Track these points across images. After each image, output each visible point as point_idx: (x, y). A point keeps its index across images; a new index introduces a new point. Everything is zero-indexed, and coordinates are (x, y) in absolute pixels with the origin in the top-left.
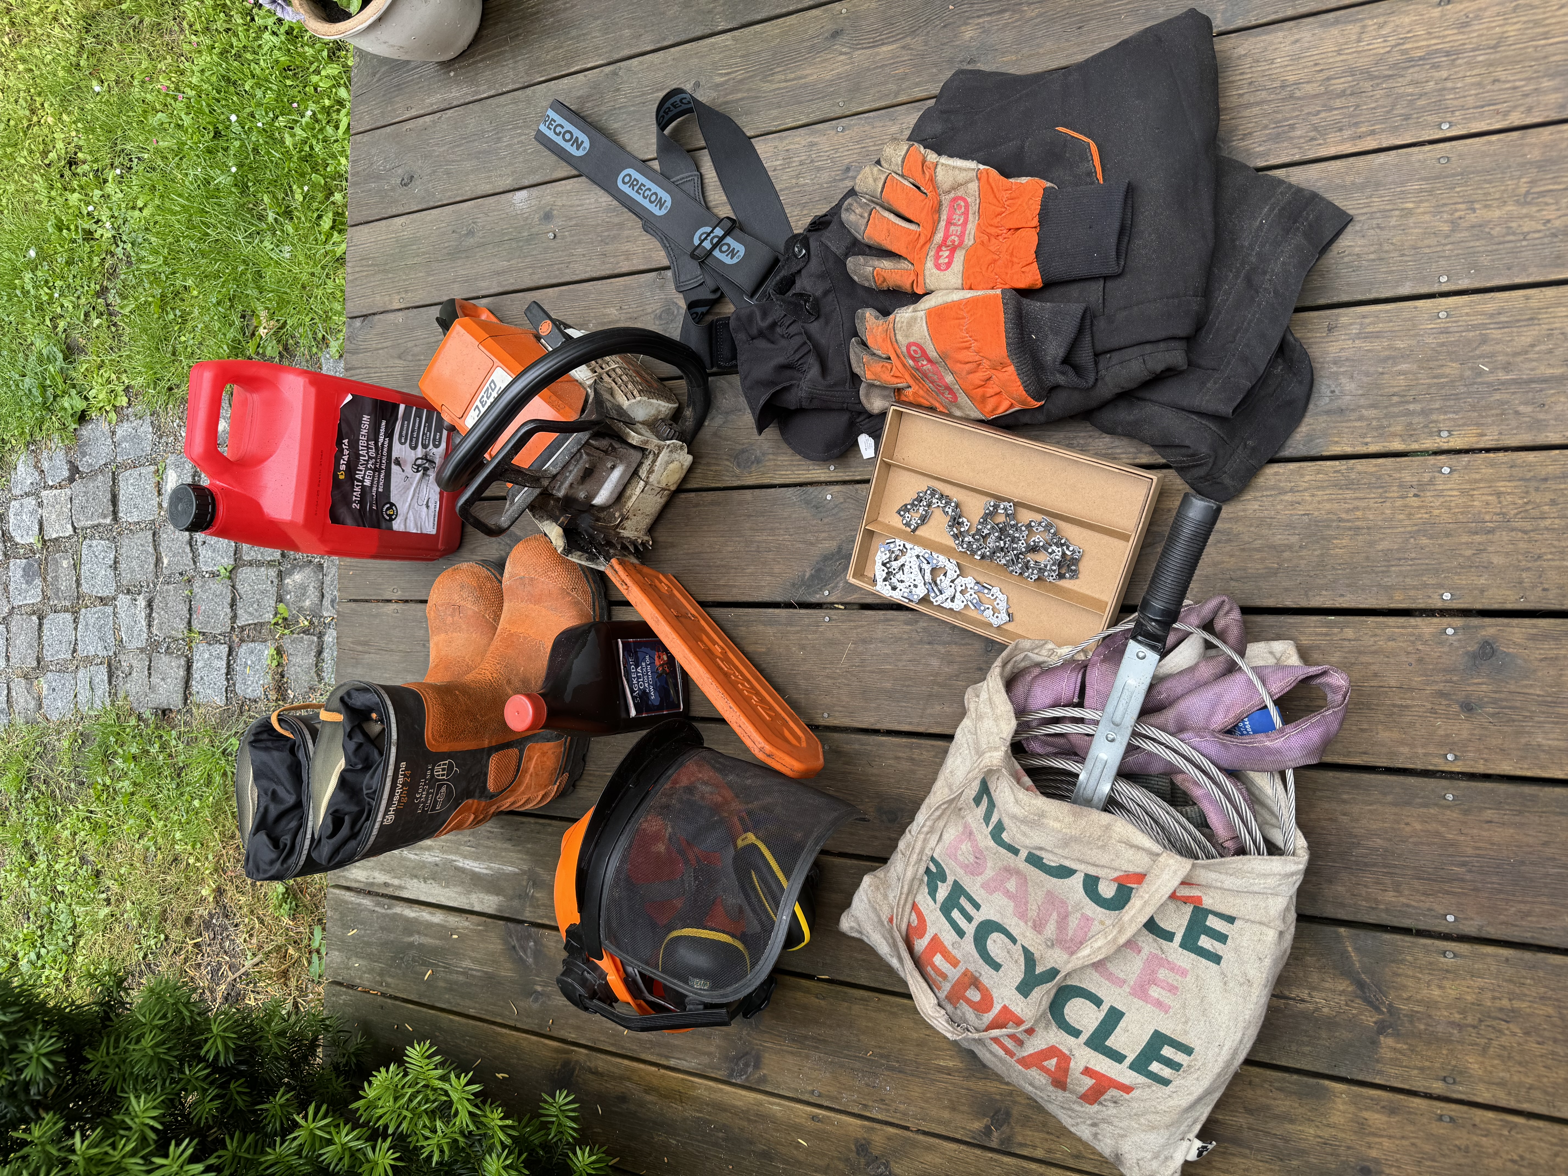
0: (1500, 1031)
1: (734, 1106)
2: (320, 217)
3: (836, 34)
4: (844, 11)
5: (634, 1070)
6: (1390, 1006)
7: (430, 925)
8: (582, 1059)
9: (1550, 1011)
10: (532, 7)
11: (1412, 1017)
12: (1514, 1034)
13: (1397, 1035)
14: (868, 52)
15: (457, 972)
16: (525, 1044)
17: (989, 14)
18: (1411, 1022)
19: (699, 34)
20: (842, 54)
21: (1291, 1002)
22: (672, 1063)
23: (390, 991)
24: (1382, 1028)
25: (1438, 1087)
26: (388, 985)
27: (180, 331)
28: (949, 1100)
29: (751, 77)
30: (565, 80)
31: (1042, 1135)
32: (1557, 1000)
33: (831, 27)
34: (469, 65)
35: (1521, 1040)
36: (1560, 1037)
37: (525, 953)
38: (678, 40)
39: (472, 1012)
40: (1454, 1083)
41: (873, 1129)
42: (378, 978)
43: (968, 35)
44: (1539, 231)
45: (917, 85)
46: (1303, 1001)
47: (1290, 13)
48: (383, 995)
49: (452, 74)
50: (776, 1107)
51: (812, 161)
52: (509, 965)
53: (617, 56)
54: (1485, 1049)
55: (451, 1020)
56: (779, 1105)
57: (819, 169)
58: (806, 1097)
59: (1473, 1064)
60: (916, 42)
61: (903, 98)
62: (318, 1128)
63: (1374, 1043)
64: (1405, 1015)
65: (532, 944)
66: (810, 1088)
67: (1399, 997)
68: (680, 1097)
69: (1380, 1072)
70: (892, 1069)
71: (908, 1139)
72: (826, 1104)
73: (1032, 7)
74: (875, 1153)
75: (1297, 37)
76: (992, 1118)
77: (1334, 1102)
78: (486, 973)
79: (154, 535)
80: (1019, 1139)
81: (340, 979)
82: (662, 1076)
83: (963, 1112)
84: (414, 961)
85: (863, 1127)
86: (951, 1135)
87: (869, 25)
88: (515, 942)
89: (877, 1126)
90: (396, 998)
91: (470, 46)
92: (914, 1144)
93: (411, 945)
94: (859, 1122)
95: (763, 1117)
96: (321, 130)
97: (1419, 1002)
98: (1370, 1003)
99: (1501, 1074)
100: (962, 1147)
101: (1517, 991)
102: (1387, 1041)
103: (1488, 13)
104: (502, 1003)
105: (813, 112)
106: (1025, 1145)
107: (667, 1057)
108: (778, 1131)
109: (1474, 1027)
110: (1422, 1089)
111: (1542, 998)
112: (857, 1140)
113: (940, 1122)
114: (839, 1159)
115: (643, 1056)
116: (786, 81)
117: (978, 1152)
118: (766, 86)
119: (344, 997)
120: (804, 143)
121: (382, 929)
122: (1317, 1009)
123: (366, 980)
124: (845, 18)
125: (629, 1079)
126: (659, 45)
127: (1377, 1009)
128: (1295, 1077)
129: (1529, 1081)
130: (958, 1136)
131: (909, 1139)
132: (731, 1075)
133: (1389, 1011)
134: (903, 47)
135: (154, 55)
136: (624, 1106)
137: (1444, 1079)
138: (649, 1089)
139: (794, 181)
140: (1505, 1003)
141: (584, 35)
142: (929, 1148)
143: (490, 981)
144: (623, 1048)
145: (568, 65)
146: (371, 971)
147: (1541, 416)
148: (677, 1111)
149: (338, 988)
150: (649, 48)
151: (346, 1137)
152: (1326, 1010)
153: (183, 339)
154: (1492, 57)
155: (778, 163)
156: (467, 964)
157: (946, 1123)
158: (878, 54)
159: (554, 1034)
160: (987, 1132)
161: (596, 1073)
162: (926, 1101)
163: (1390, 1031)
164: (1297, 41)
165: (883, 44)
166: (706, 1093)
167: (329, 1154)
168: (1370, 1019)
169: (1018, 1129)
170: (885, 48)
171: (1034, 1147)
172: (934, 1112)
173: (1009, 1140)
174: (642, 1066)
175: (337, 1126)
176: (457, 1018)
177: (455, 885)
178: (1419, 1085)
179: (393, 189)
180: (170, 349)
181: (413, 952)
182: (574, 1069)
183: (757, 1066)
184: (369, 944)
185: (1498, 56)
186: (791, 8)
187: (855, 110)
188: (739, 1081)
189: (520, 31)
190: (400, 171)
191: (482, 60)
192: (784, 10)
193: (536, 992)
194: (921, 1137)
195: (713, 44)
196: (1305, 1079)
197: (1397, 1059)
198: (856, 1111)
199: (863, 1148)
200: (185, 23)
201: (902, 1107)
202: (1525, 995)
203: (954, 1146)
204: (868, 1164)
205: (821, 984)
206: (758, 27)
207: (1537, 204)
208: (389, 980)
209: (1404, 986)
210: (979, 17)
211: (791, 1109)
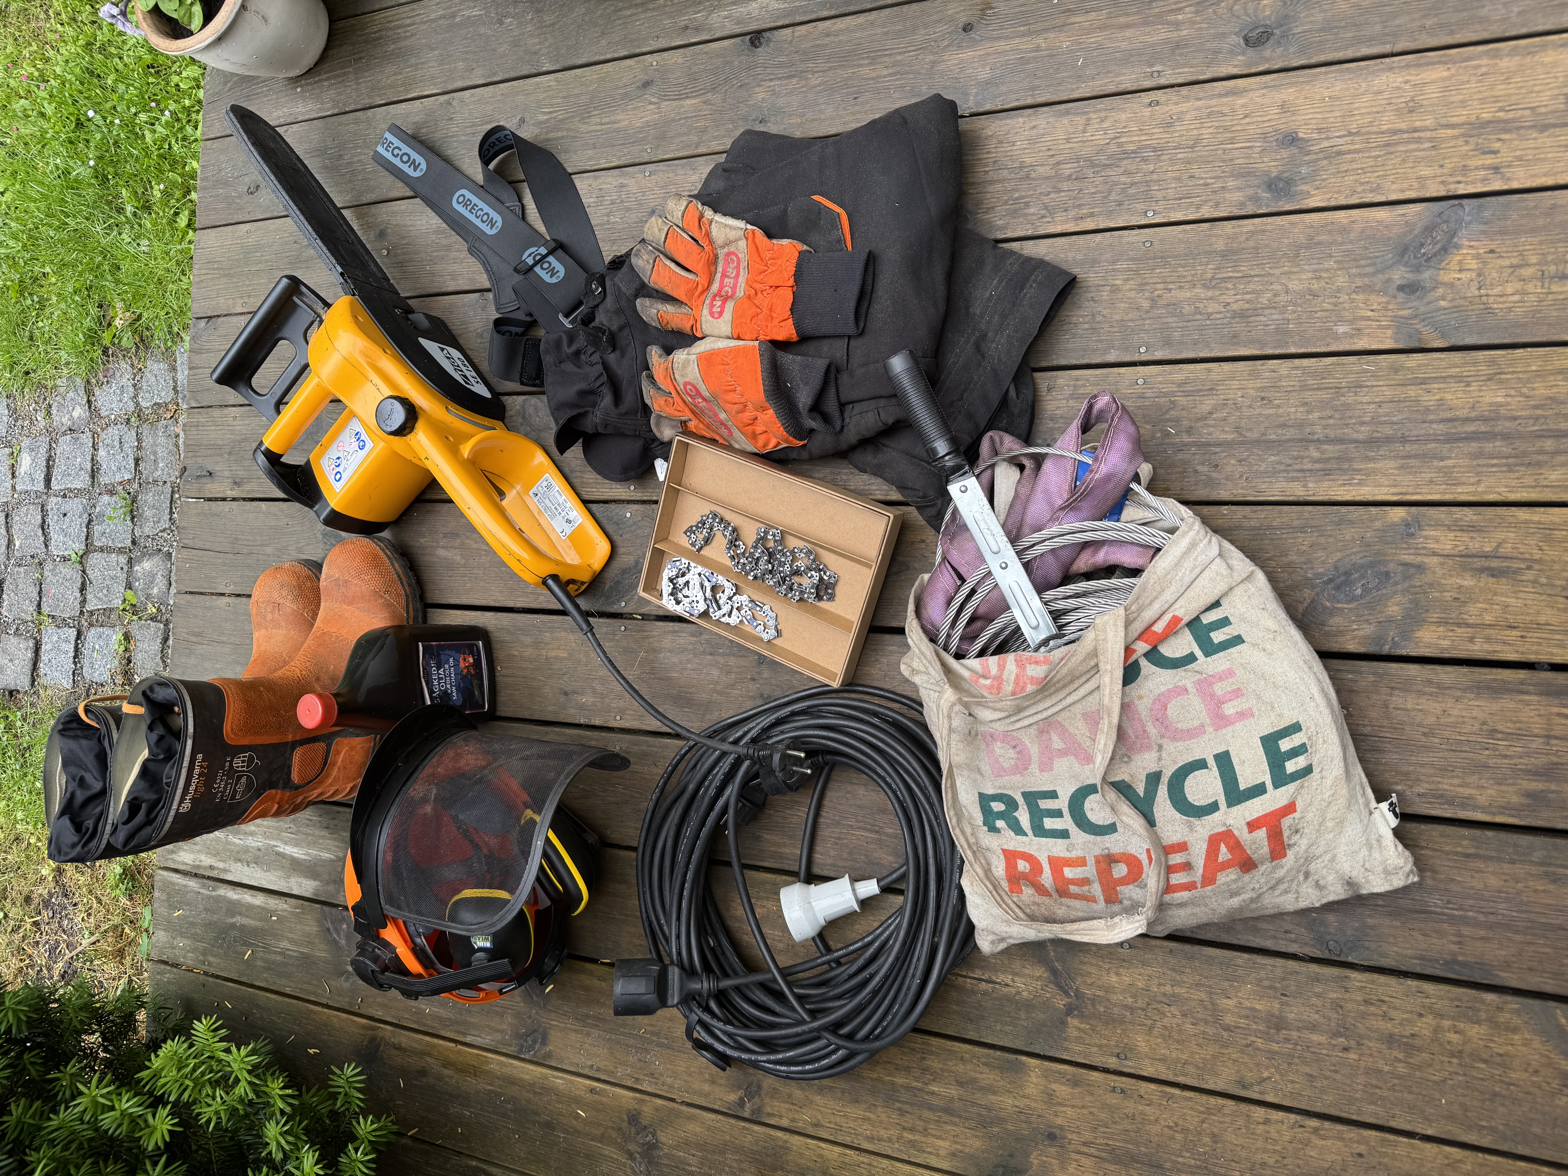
0: (1163, 1014)
1: (522, 1080)
2: (176, 214)
3: (647, 84)
4: (654, 63)
5: (434, 1046)
6: (1077, 990)
7: (251, 907)
8: (387, 1035)
9: (1203, 996)
10: (375, 33)
11: (1094, 1000)
12: (1174, 1016)
13: (1082, 1017)
14: (675, 103)
15: (275, 953)
16: (335, 1021)
17: (780, 79)
18: (1093, 1005)
19: (525, 72)
20: (651, 103)
21: (997, 986)
22: (469, 1039)
23: (212, 970)
24: (1069, 1010)
25: (1112, 1062)
26: (210, 964)
27: (38, 316)
28: (710, 1074)
29: (570, 118)
30: (403, 106)
31: (787, 1106)
32: (1209, 987)
33: (642, 77)
34: (315, 83)
35: (1179, 1022)
36: (1210, 1019)
37: (339, 935)
38: (507, 76)
39: (288, 990)
40: (1126, 1059)
41: (642, 1100)
42: (201, 957)
43: (760, 96)
44: (1220, 313)
45: (716, 138)
46: (1007, 985)
47: (1029, 101)
48: (206, 973)
49: (299, 90)
50: (559, 1080)
51: (622, 202)
52: (323, 946)
53: (450, 87)
54: (1151, 1028)
55: (268, 998)
56: (561, 1078)
57: (628, 209)
58: (586, 1072)
59: (1141, 1042)
60: (716, 98)
61: (702, 150)
63: (1064, 1023)
64: (1089, 999)
65: (345, 926)
66: (589, 1063)
67: (1084, 982)
68: (474, 1071)
69: (1067, 1049)
70: (661, 1045)
71: (672, 1110)
72: (603, 1077)
73: (816, 75)
74: (644, 1122)
76: (746, 1090)
77: (1029, 1076)
78: (302, 953)
79: (7, 516)
80: (768, 1109)
81: (165, 958)
82: (459, 1052)
83: (721, 1085)
84: (235, 941)
85: (635, 1099)
86: (710, 1106)
87: (676, 79)
88: (329, 925)
89: (647, 1098)
90: (218, 977)
91: (316, 65)
92: (678, 1114)
93: (233, 926)
94: (631, 1094)
95: (548, 1090)
96: (181, 129)
97: (1100, 987)
98: (1061, 988)
99: (1163, 1051)
100: (720, 1117)
101: (1178, 978)
102: (1073, 1022)
103: (1188, 117)
104: (315, 982)
105: (624, 155)
106: (772, 1115)
107: (464, 1034)
108: (560, 1102)
109: (1143, 1010)
110: (1099, 1064)
111: (1197, 985)
112: (629, 1111)
113: (701, 1094)
114: (613, 1128)
115: (443, 1033)
116: (601, 124)
117: (733, 1121)
118: (583, 128)
119: (169, 975)
120: (615, 183)
121: (207, 910)
122: (1018, 993)
123: (190, 960)
124: (656, 70)
125: (429, 1054)
126: (489, 80)
127: (1066, 993)
128: (998, 1053)
129: (1184, 1057)
130: (716, 1107)
131: (674, 1109)
132: (520, 1051)
133: (1076, 995)
134: (705, 102)
135: (21, 40)
136: (424, 1080)
137: (1118, 1056)
138: (447, 1064)
139: (605, 218)
140: (1168, 988)
141: (422, 63)
142: (691, 1118)
143: (306, 961)
144: (425, 1025)
145: (407, 91)
146: (194, 950)
147: (1215, 475)
148: (471, 1084)
149: (163, 966)
150: (480, 82)
151: (127, 1103)
152: (1025, 994)
153: (40, 324)
154: (1190, 155)
155: (592, 200)
156: (285, 944)
157: (706, 1095)
158: (682, 106)
159: (363, 1011)
160: (741, 1103)
161: (399, 1048)
162: (690, 1075)
163: (1076, 1012)
164: (1034, 127)
165: (687, 98)
166: (498, 1068)
167: (109, 1121)
168: (1060, 1002)
169: (767, 1100)
170: (688, 102)
171: (781, 1117)
172: (696, 1086)
173: (758, 1110)
174: (441, 1042)
175: (120, 1094)
176: (273, 996)
177: (275, 870)
178: (1097, 1061)
179: (240, 197)
180: (27, 334)
181: (235, 933)
182: (379, 1045)
183: (544, 1042)
184: (193, 924)
185: (1194, 155)
186: (609, 56)
187: (661, 157)
188: (527, 1057)
189: (363, 54)
190: (247, 179)
191: (327, 79)
192: (602, 58)
193: (347, 971)
194: (684, 1108)
195: (538, 84)
196: (1006, 1055)
197: (1081, 1037)
198: (629, 1084)
199: (634, 1118)
200: (51, 12)
201: (669, 1080)
202: (1184, 982)
203: (712, 1116)
204: (638, 1133)
205: (602, 967)
206: (578, 71)
207: (1220, 289)
208: (211, 959)
209: (1090, 973)
210: (771, 80)
211: (572, 1082)
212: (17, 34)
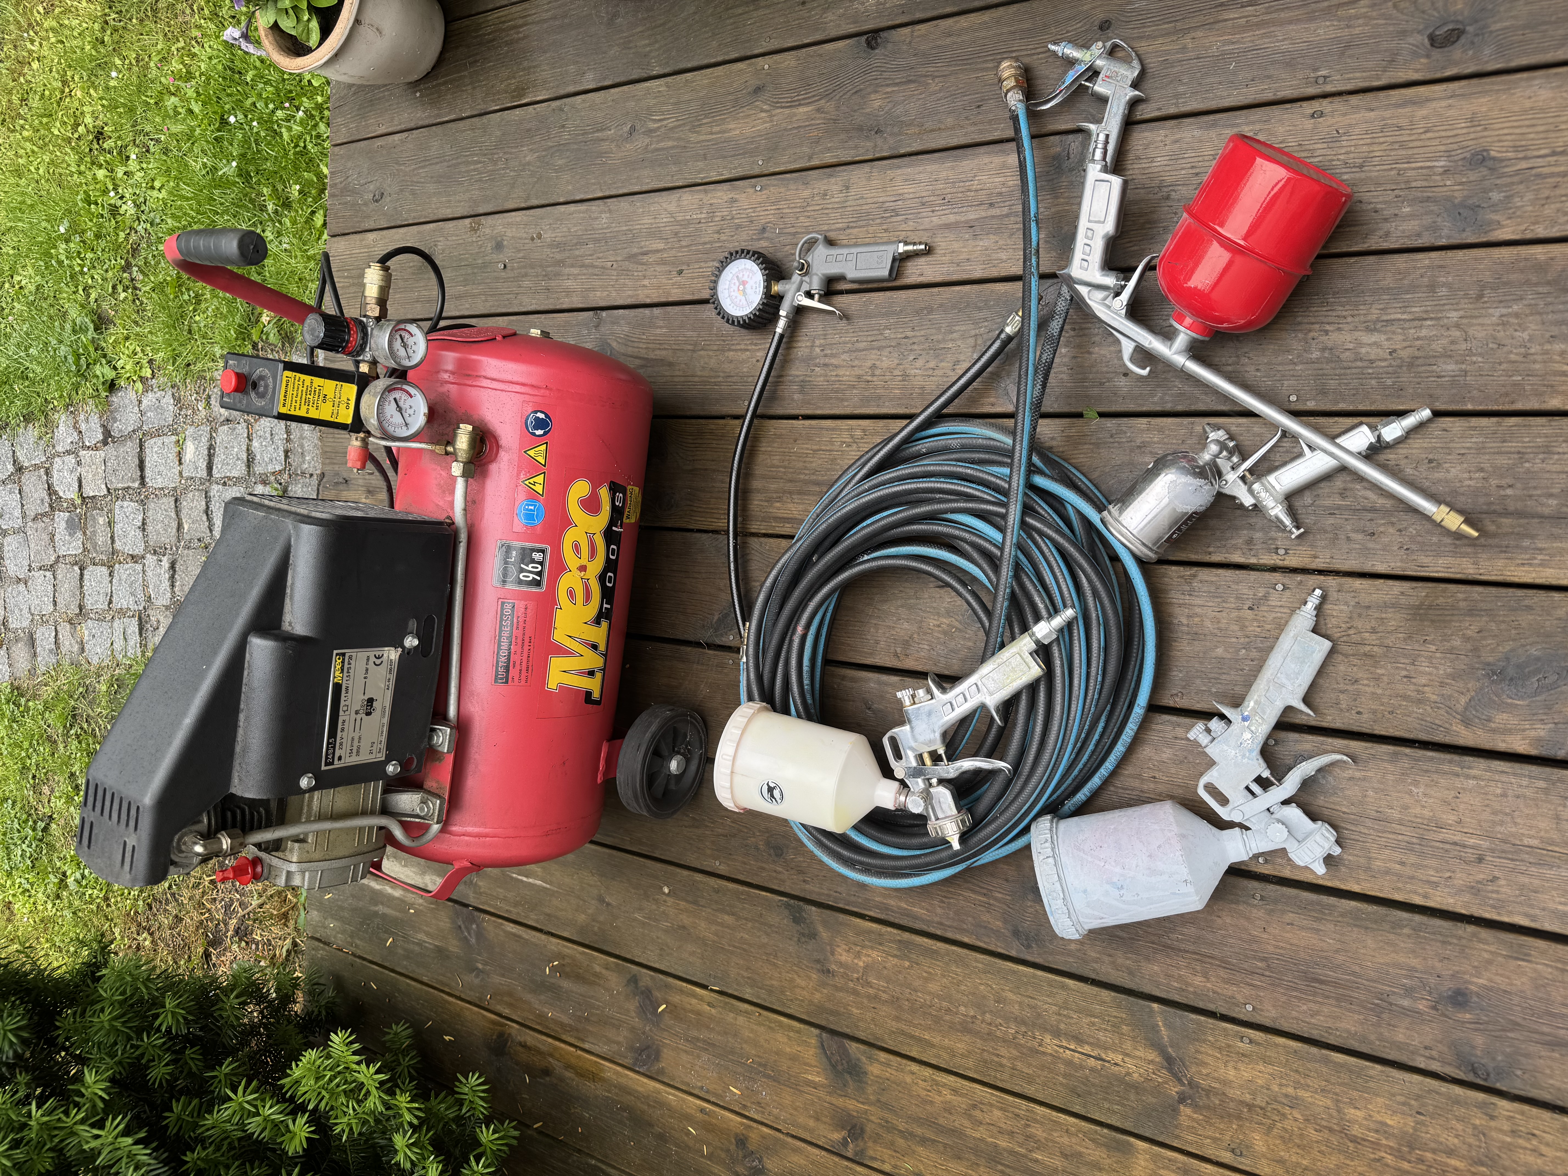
0: (1284, 1115)
1: (637, 1091)
2: (313, 213)
3: (758, 90)
4: (766, 67)
5: (556, 1049)
6: (1191, 1078)
7: (391, 898)
8: (514, 1032)
9: (1329, 1103)
10: (489, 34)
11: (1208, 1092)
12: (1296, 1120)
13: (1196, 1107)
14: (787, 111)
15: (414, 943)
16: (467, 1013)
17: (897, 84)
18: (1208, 1096)
19: (634, 76)
20: (762, 111)
21: (1107, 1064)
22: (587, 1046)
23: (359, 953)
24: (1182, 1099)
25: (1226, 1157)
26: (357, 946)
27: (195, 310)
28: (815, 1111)
29: (680, 126)
30: (517, 111)
31: (889, 1152)
32: (1337, 1094)
33: (754, 83)
34: (434, 87)
35: (1301, 1126)
36: (1336, 1127)
37: (469, 934)
38: (617, 80)
39: (425, 979)
40: (1241, 1155)
41: (750, 1127)
42: (349, 939)
43: (877, 104)
44: (1386, 360)
45: (829, 150)
46: (1116, 1064)
47: (1172, 110)
48: (353, 955)
49: (418, 94)
50: (671, 1097)
51: (733, 218)
52: (455, 942)
53: (562, 92)
54: (1270, 1129)
55: (408, 985)
56: (673, 1095)
57: (738, 227)
58: (696, 1092)
59: (1258, 1141)
60: (829, 106)
61: (815, 162)
62: (247, 1102)
63: (1175, 1111)
64: (1203, 1089)
65: (474, 926)
66: (699, 1084)
67: (1199, 1072)
68: (594, 1077)
69: (1177, 1137)
70: (768, 1077)
71: (777, 1140)
72: (713, 1099)
73: (937, 80)
74: (752, 1148)
75: (1178, 136)
76: (849, 1131)
77: (1137, 1158)
78: (437, 946)
79: (176, 501)
80: (871, 1153)
81: (318, 935)
82: (579, 1057)
83: (825, 1123)
84: (378, 928)
85: (742, 1124)
86: (814, 1141)
87: (788, 84)
88: (460, 923)
89: (755, 1125)
90: (364, 959)
91: (433, 68)
92: (784, 1145)
93: (376, 914)
94: (739, 1119)
95: (662, 1104)
96: (316, 125)
97: (1217, 1080)
98: (1175, 1075)
99: (1282, 1154)
100: (823, 1153)
101: (1302, 1081)
102: (1186, 1110)
103: (1357, 131)
104: (449, 975)
105: (735, 168)
106: (875, 1159)
107: (583, 1040)
108: (672, 1117)
109: (1262, 1108)
110: (1212, 1157)
111: (1322, 1090)
112: (736, 1135)
113: (805, 1128)
114: (722, 1149)
115: (564, 1037)
116: (712, 134)
117: (836, 1159)
118: (693, 137)
119: (322, 952)
120: (725, 198)
121: (353, 896)
122: (1128, 1074)
123: (340, 939)
124: (768, 74)
125: (551, 1055)
126: (600, 85)
127: (1179, 1080)
128: (1105, 1131)
129: (1305, 1162)
130: (820, 1143)
131: (780, 1140)
132: (635, 1064)
133: (1190, 1084)
134: (818, 110)
136: (548, 1079)
137: (1233, 1151)
138: (568, 1066)
139: (716, 236)
140: (1290, 1090)
141: (534, 67)
142: (795, 1150)
143: (441, 953)
144: (547, 1027)
145: (521, 96)
146: (343, 932)
147: (1371, 545)
148: (590, 1088)
149: (317, 943)
150: (591, 87)
151: (271, 1111)
152: (1136, 1075)
153: (197, 318)
154: (1357, 175)
155: (703, 216)
156: (421, 936)
157: (811, 1131)
158: (795, 115)
159: (491, 1007)
160: (845, 1143)
161: (524, 1046)
162: (796, 1109)
163: (1189, 1101)
164: (1176, 141)
165: (800, 105)
166: (614, 1077)
167: (254, 1125)
168: (1174, 1090)
169: (870, 1144)
170: (802, 110)
171: (883, 1162)
172: (801, 1120)
173: (862, 1152)
174: (562, 1045)
175: (263, 1100)
176: (413, 983)
177: (412, 866)
178: (1209, 1153)
179: (365, 204)
180: (186, 328)
181: (377, 921)
182: (506, 1041)
183: (657, 1058)
184: (342, 908)
185: (1363, 175)
186: (720, 59)
187: (772, 170)
188: (641, 1070)
189: (478, 57)
190: (372, 187)
191: (445, 83)
192: (713, 60)
193: (477, 968)
194: (789, 1140)
195: (648, 89)
196: (1114, 1134)
197: (1193, 1127)
198: (737, 1109)
199: (742, 1142)
201: (776, 1111)
202: (1308, 1086)
203: (816, 1151)
204: (745, 1157)
205: (712, 994)
206: (689, 75)
207: (1385, 333)
208: (358, 942)
209: (1206, 1063)
210: (888, 85)
211: (684, 1100)
212: (167, 29)
